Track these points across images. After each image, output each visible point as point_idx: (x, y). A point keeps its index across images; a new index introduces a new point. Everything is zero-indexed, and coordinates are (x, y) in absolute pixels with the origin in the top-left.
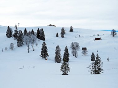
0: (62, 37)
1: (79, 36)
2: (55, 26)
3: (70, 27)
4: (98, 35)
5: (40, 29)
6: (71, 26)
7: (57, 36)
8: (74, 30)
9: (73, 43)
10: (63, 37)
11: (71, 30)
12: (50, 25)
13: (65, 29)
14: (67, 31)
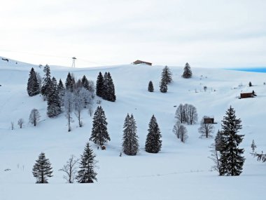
0: (162, 91)
1: (205, 88)
2: (150, 64)
3: (184, 66)
4: (250, 85)
5: (103, 75)
6: (187, 64)
7: (151, 88)
8: (194, 74)
9: (181, 106)
10: (164, 90)
11: (187, 74)
12: (138, 62)
13: (170, 71)
14: (176, 77)
